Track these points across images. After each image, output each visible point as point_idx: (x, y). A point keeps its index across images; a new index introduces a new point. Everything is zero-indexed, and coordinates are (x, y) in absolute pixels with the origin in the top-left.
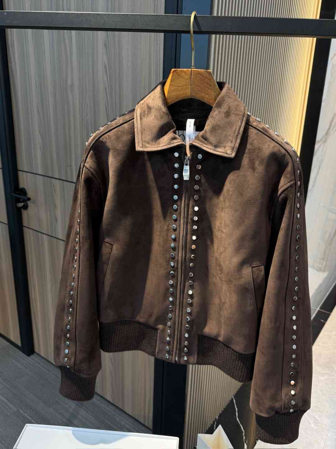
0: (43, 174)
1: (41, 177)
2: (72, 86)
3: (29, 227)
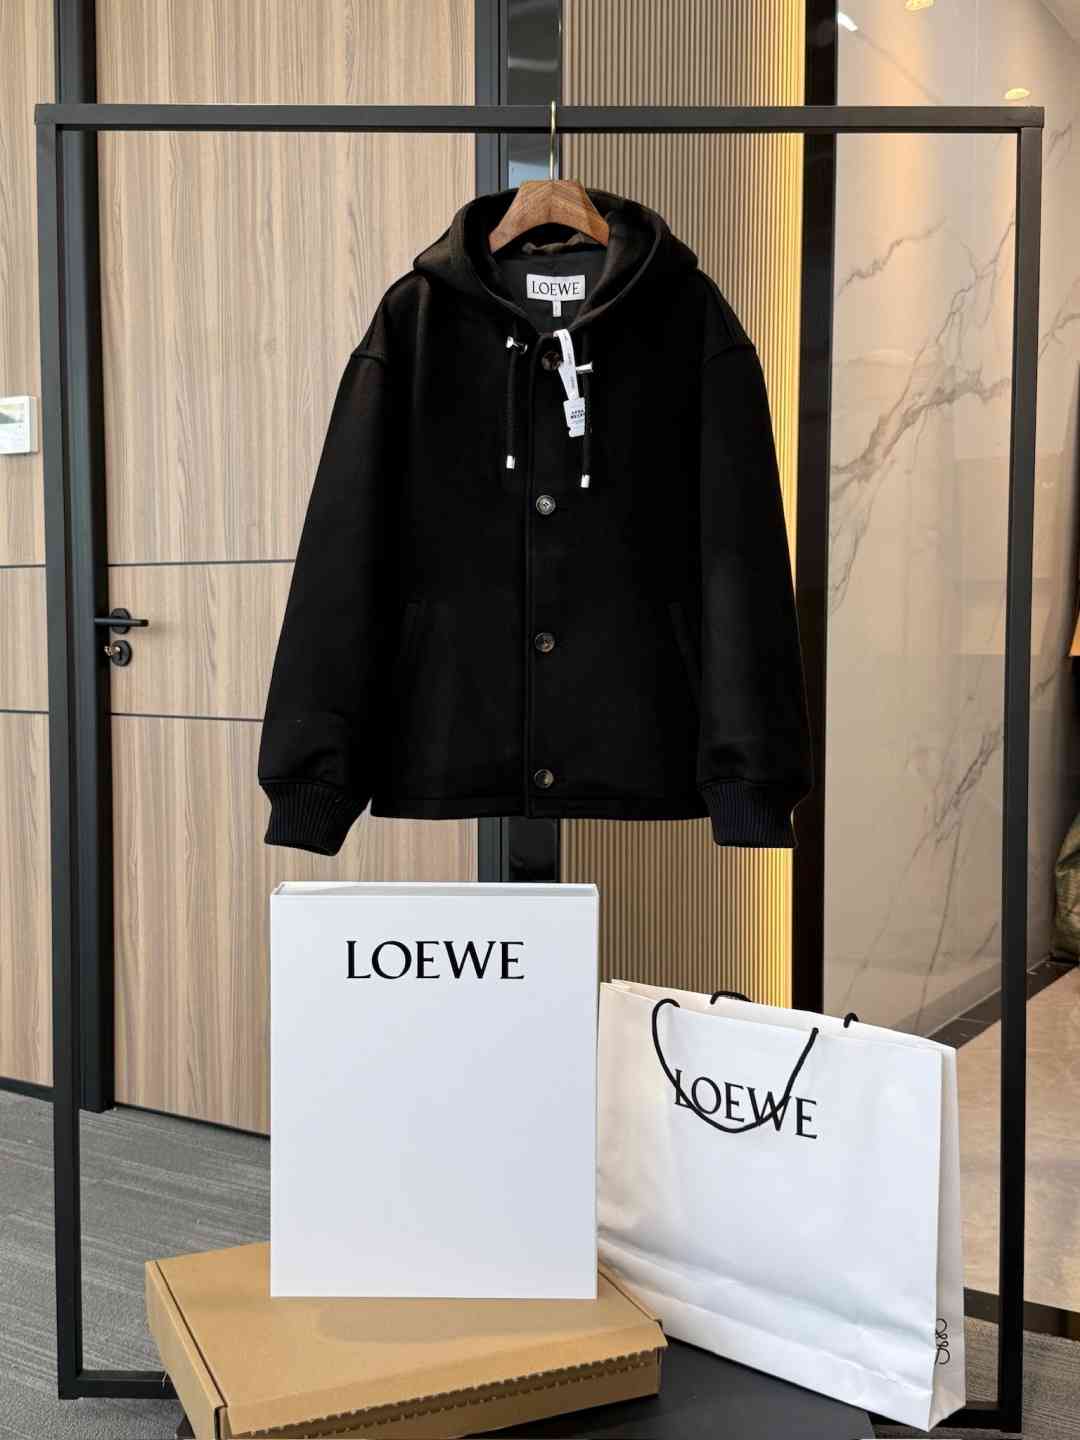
2: (271, 344)
3: (128, 712)
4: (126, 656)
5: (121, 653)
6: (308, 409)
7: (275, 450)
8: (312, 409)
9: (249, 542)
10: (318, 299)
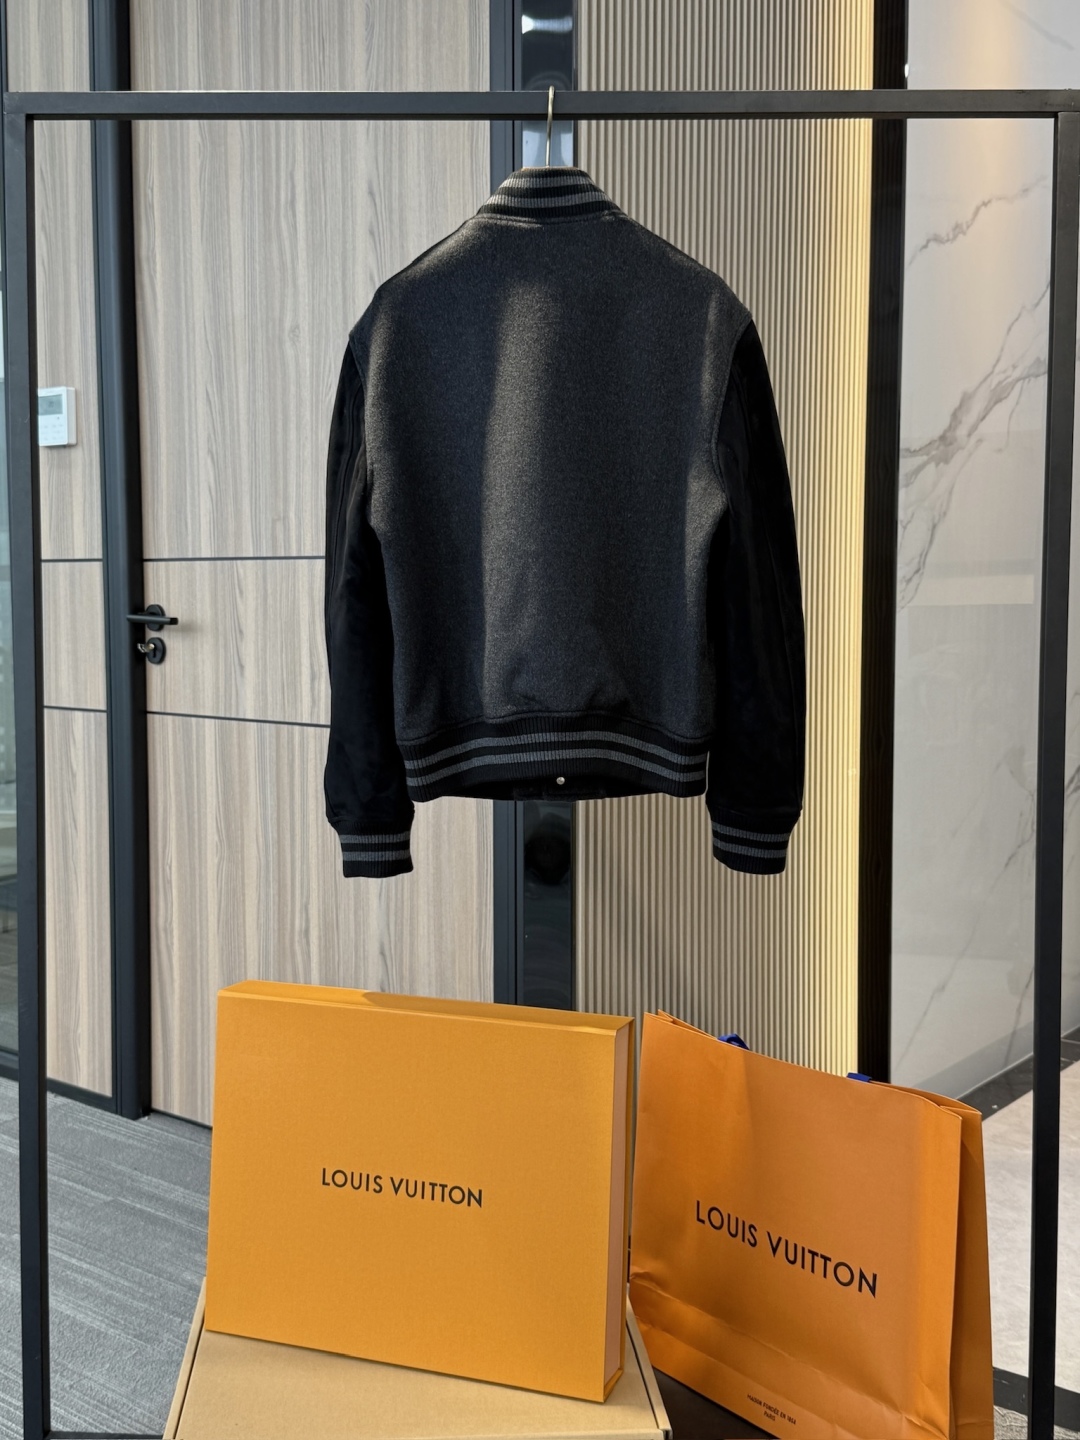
0: (213, 556)
1: (207, 562)
3: (163, 711)
4: (160, 653)
5: (155, 649)
9: (274, 538)
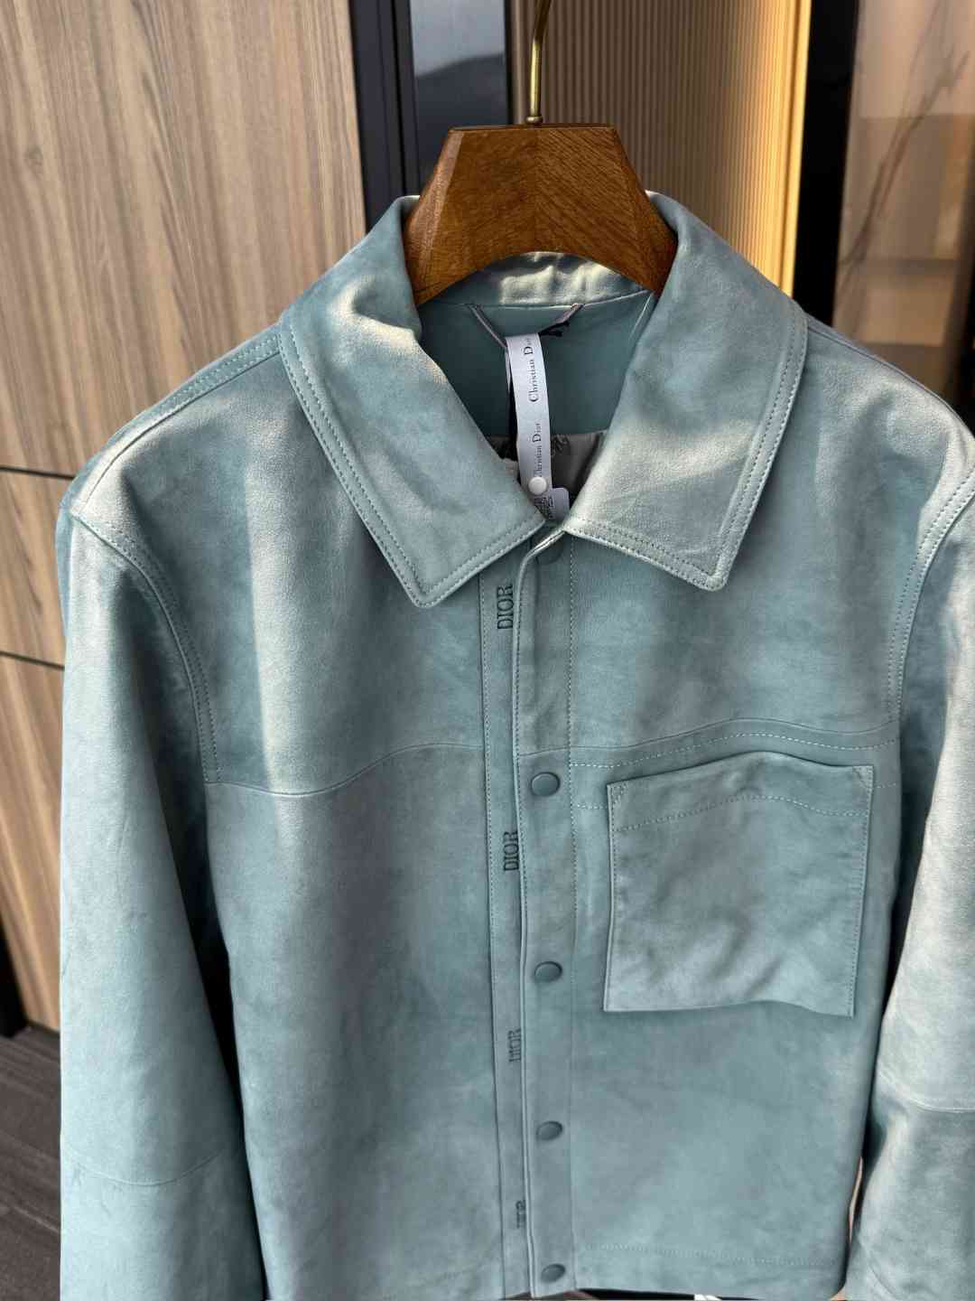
2: (34, 153)
6: (105, 268)
7: (66, 321)
8: (111, 267)
9: (51, 448)
10: (95, 89)
